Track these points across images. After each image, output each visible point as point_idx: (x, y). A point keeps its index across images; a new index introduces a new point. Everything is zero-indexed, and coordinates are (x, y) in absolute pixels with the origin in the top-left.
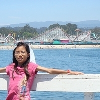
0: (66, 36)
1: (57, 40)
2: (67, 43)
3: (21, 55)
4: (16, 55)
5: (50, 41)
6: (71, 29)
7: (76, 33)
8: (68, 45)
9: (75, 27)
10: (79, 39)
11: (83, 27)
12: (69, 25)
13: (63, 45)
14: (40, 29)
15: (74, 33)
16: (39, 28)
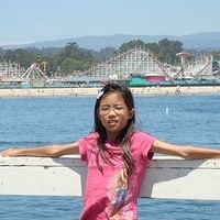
0: (157, 66)
1: (139, 76)
2: (160, 81)
3: (112, 113)
4: (102, 112)
5: (123, 78)
6: (167, 51)
7: (178, 59)
8: (161, 86)
9: (177, 46)
10: (185, 72)
11: (196, 47)
12: (165, 42)
13: (150, 86)
14: (99, 50)
15: (175, 61)
16: (97, 49)
